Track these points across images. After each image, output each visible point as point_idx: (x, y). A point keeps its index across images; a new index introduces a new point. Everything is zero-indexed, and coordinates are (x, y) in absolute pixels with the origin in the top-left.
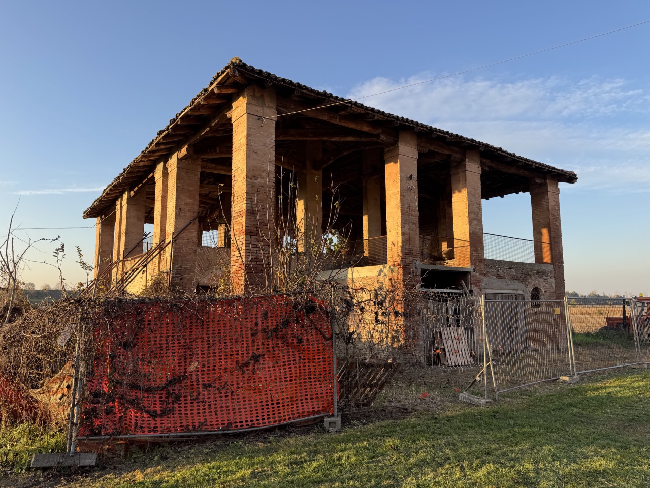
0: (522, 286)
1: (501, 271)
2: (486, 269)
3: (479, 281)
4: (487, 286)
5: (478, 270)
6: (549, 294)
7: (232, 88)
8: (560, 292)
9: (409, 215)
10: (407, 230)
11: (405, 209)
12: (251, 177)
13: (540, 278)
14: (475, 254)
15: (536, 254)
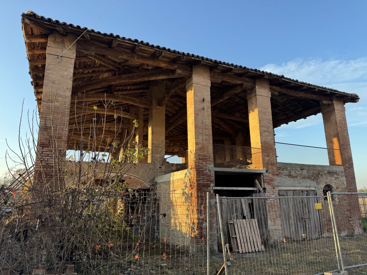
0: (314, 183)
1: (293, 172)
2: (278, 171)
3: (272, 180)
4: (279, 184)
5: (270, 171)
6: (341, 189)
7: (41, 38)
8: (352, 188)
9: (202, 129)
10: (200, 140)
11: (199, 125)
12: (46, 101)
13: (332, 177)
14: (267, 158)
15: (330, 159)
